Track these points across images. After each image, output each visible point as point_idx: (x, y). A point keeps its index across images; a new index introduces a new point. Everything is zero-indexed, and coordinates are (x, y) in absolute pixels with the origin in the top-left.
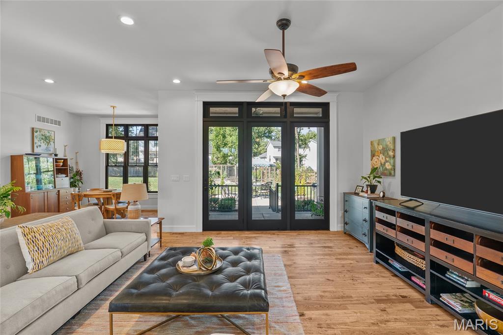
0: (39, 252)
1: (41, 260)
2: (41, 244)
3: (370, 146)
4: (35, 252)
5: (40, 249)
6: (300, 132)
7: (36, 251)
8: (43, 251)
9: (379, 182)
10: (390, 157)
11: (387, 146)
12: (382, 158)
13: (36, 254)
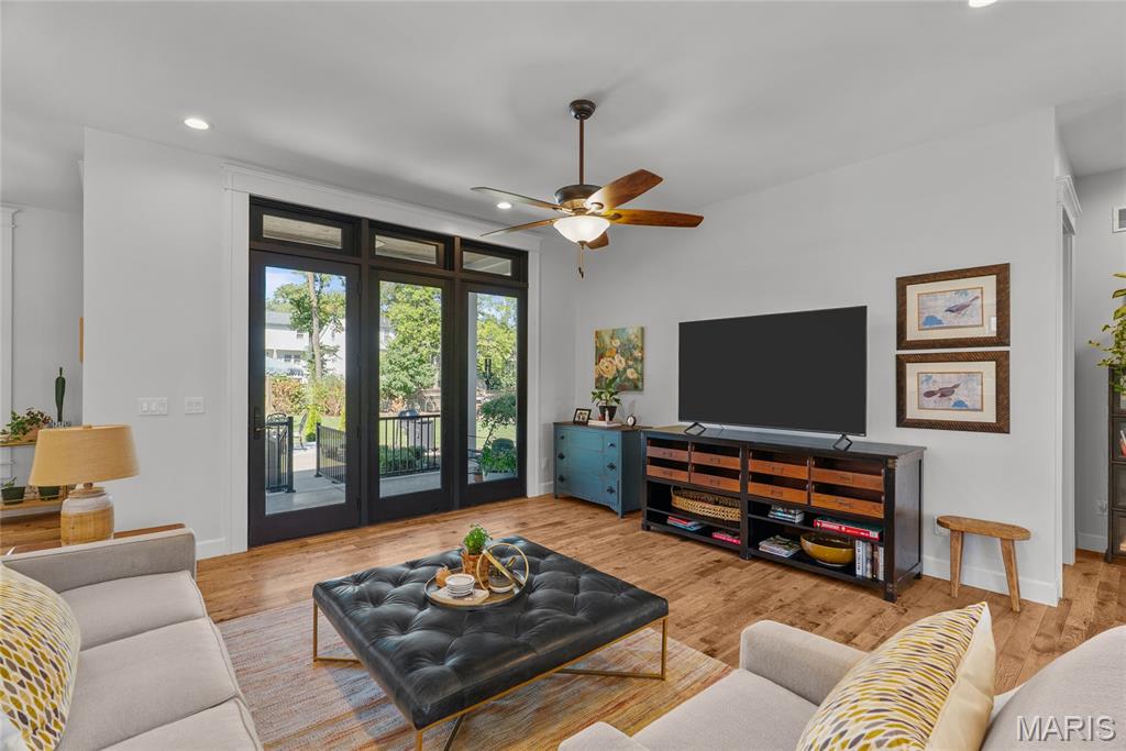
0: (34, 683)
1: (50, 709)
2: (26, 655)
3: (593, 339)
4: (18, 688)
5: (32, 674)
6: (319, 293)
7: (21, 683)
8: (45, 676)
9: (617, 401)
10: (636, 359)
11: (629, 340)
12: (619, 362)
13: (23, 695)
